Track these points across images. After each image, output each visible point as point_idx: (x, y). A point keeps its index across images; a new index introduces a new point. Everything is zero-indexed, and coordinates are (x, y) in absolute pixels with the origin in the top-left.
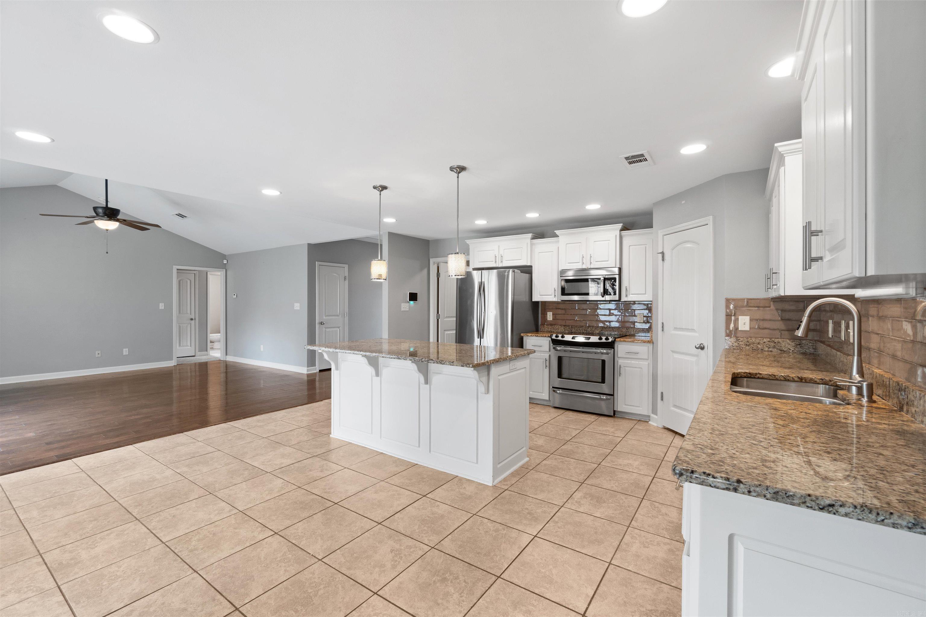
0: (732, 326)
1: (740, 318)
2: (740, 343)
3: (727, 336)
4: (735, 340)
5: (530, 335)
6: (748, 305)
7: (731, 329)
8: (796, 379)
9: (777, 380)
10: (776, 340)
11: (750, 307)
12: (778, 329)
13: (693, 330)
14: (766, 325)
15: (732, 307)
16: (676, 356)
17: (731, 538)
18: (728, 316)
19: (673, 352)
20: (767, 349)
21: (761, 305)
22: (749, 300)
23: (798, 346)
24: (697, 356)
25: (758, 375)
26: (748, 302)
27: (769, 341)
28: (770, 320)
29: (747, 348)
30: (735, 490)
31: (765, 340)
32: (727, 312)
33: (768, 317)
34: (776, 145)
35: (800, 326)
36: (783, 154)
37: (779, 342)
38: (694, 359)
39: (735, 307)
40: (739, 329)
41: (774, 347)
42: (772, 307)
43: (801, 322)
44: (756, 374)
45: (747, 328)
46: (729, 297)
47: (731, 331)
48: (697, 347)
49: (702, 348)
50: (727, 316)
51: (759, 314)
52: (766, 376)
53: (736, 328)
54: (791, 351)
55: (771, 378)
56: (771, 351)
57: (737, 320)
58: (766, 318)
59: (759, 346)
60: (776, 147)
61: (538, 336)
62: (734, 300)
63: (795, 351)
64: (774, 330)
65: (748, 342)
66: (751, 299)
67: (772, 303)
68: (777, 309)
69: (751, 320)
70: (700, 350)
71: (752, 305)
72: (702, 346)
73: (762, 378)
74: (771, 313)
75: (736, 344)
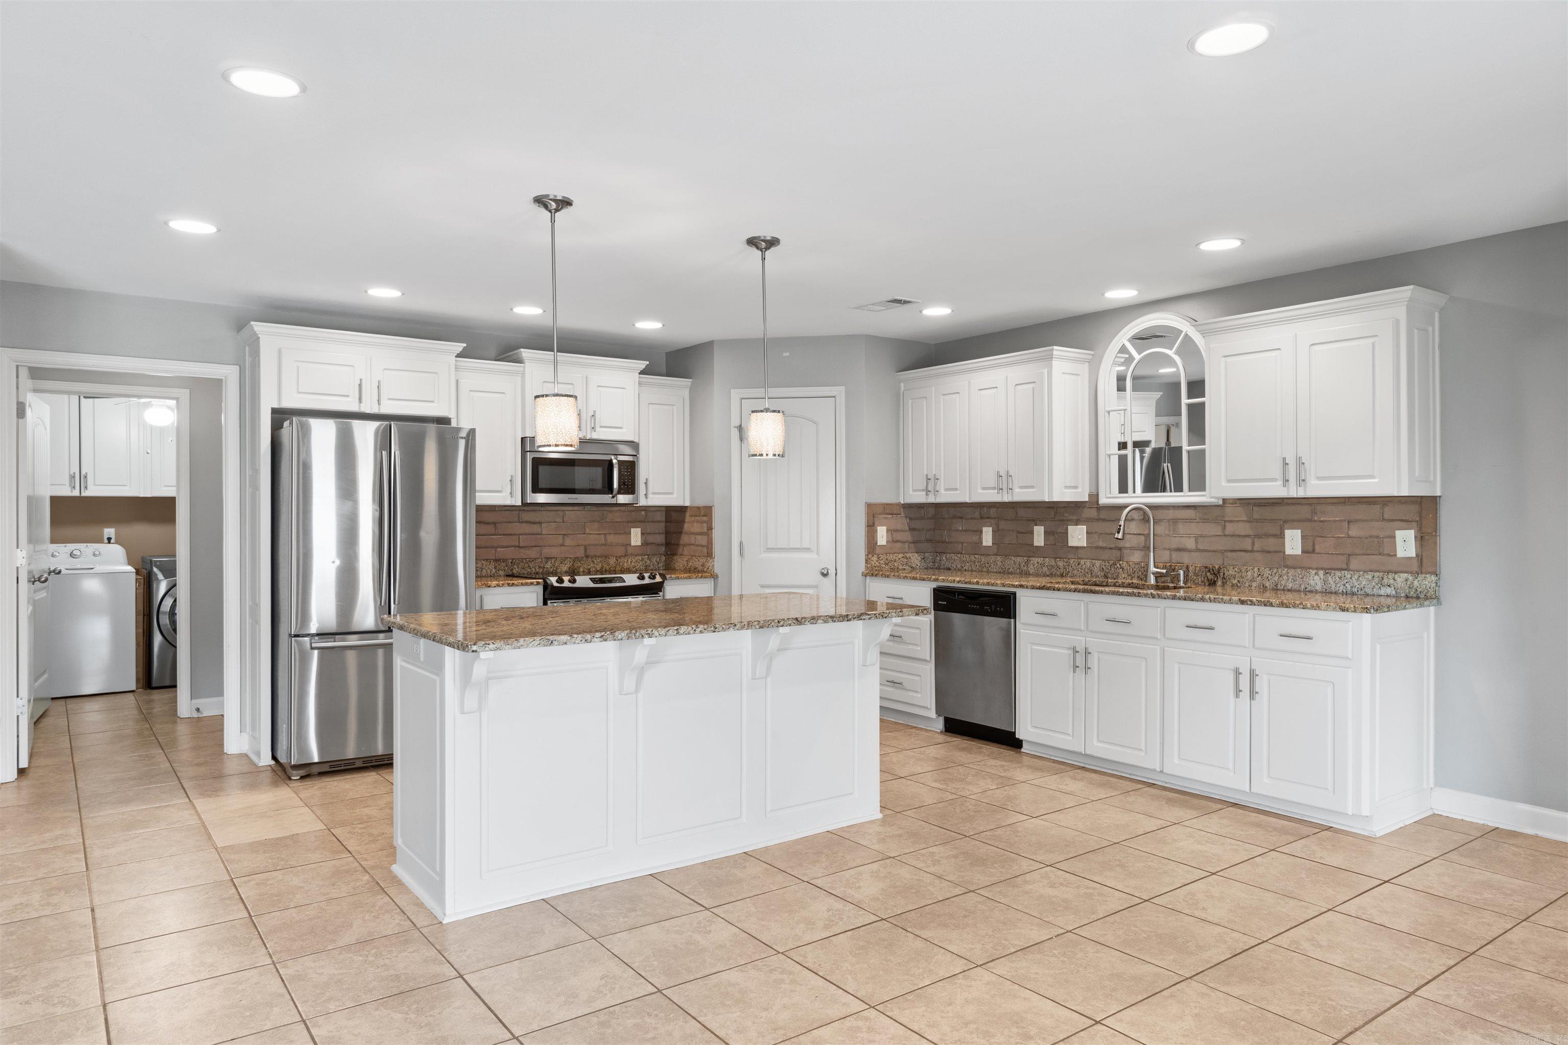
1: (879, 528)
3: (869, 554)
4: (877, 559)
5: (495, 583)
6: (884, 512)
11: (886, 514)
13: (805, 550)
21: (894, 512)
22: (885, 505)
26: (884, 508)
28: (901, 531)
32: (868, 521)
40: (878, 544)
42: (902, 514)
45: (884, 542)
46: (869, 501)
49: (826, 574)
50: (868, 526)
51: (893, 523)
57: (876, 532)
58: (898, 528)
59: (895, 564)
61: (513, 585)
65: (887, 559)
67: (902, 509)
68: (906, 517)
72: (826, 571)
74: (902, 522)
75: (878, 564)
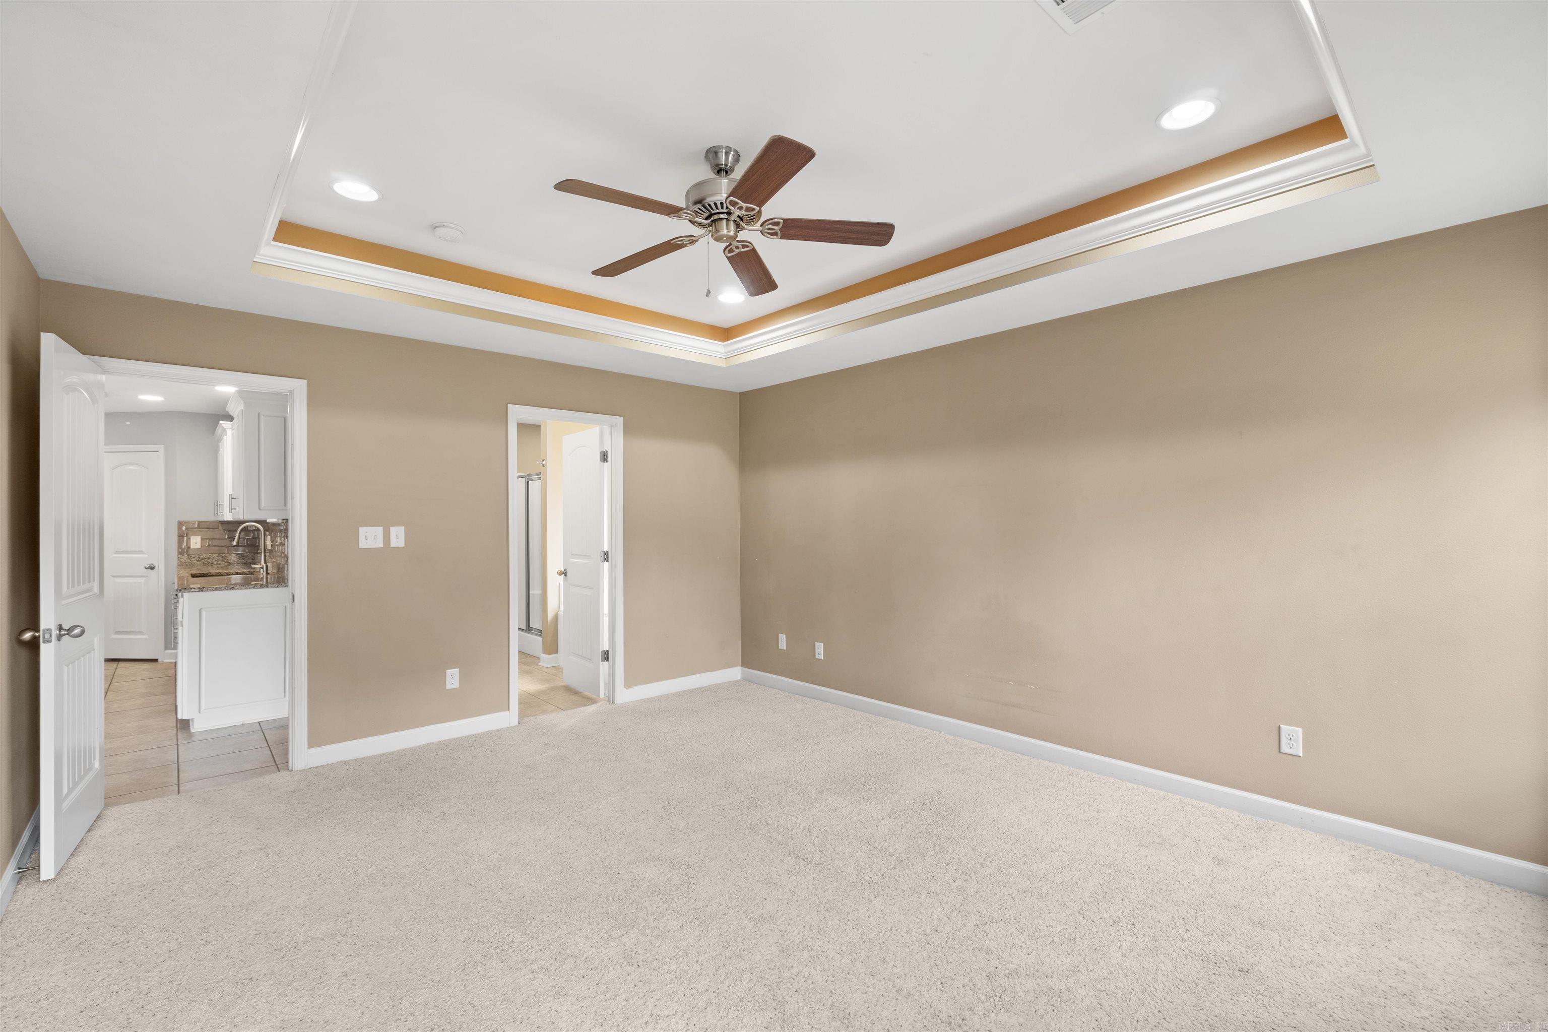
0: (185, 544)
1: (192, 537)
2: (193, 559)
3: (179, 554)
4: (187, 557)
6: (199, 527)
7: (183, 547)
8: (234, 573)
9: (222, 575)
10: (224, 555)
11: (201, 528)
12: (225, 546)
13: (141, 552)
14: (216, 543)
15: (184, 528)
16: (118, 580)
17: (200, 610)
18: (181, 536)
19: (114, 576)
20: (216, 563)
21: (211, 527)
22: (200, 523)
23: (241, 558)
24: (146, 576)
25: (209, 574)
26: (199, 524)
27: (218, 556)
28: (219, 539)
29: (199, 563)
30: (202, 591)
31: (214, 555)
32: (179, 532)
33: (217, 536)
34: (221, 422)
35: (234, 539)
36: (225, 429)
37: (226, 557)
38: (142, 580)
39: (187, 529)
40: (192, 547)
41: (222, 561)
42: (220, 528)
43: (235, 537)
44: (208, 573)
45: (198, 546)
46: (182, 519)
47: (183, 550)
48: (147, 567)
49: (152, 568)
50: (179, 536)
51: (209, 534)
52: (214, 574)
53: (188, 547)
54: (235, 563)
55: (218, 574)
56: (220, 564)
57: (189, 540)
58: (215, 537)
59: (209, 561)
60: (221, 424)
62: (186, 522)
63: (239, 562)
64: (222, 546)
65: (199, 558)
66: (202, 522)
67: (220, 525)
68: (224, 530)
69: (202, 539)
70: (149, 570)
71: (203, 527)
72: (152, 566)
73: (212, 576)
74: (220, 533)
75: (189, 561)
